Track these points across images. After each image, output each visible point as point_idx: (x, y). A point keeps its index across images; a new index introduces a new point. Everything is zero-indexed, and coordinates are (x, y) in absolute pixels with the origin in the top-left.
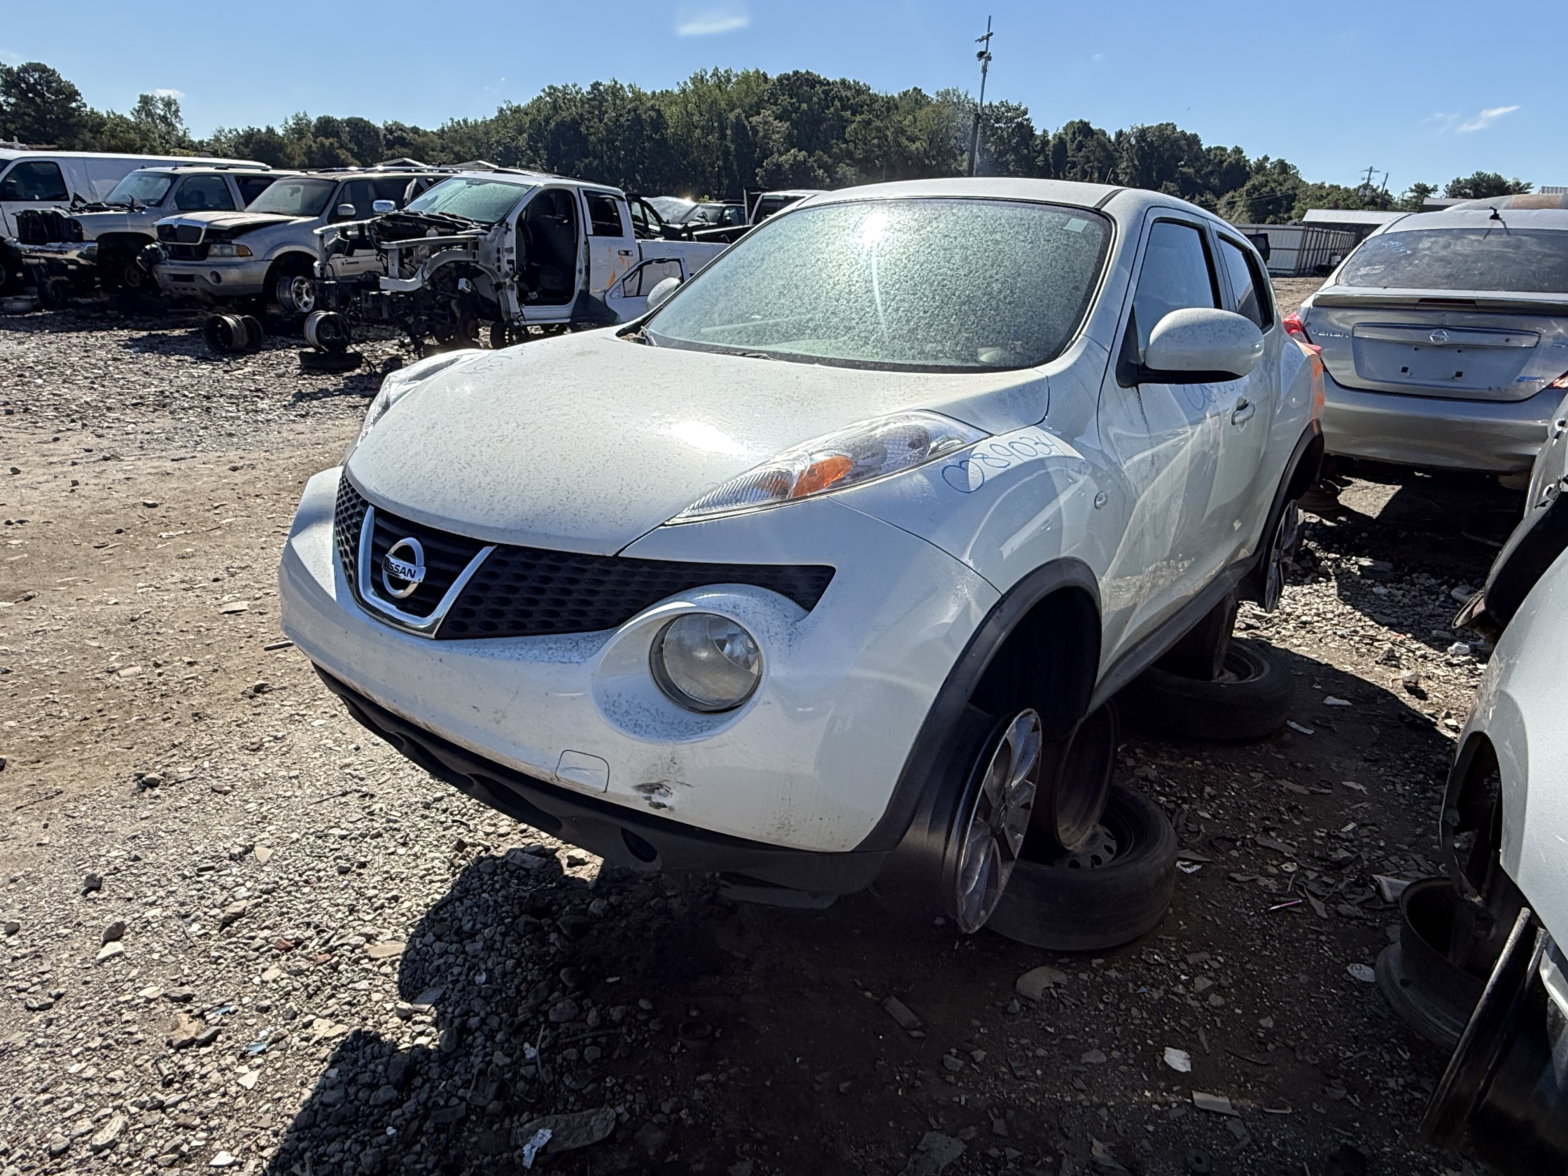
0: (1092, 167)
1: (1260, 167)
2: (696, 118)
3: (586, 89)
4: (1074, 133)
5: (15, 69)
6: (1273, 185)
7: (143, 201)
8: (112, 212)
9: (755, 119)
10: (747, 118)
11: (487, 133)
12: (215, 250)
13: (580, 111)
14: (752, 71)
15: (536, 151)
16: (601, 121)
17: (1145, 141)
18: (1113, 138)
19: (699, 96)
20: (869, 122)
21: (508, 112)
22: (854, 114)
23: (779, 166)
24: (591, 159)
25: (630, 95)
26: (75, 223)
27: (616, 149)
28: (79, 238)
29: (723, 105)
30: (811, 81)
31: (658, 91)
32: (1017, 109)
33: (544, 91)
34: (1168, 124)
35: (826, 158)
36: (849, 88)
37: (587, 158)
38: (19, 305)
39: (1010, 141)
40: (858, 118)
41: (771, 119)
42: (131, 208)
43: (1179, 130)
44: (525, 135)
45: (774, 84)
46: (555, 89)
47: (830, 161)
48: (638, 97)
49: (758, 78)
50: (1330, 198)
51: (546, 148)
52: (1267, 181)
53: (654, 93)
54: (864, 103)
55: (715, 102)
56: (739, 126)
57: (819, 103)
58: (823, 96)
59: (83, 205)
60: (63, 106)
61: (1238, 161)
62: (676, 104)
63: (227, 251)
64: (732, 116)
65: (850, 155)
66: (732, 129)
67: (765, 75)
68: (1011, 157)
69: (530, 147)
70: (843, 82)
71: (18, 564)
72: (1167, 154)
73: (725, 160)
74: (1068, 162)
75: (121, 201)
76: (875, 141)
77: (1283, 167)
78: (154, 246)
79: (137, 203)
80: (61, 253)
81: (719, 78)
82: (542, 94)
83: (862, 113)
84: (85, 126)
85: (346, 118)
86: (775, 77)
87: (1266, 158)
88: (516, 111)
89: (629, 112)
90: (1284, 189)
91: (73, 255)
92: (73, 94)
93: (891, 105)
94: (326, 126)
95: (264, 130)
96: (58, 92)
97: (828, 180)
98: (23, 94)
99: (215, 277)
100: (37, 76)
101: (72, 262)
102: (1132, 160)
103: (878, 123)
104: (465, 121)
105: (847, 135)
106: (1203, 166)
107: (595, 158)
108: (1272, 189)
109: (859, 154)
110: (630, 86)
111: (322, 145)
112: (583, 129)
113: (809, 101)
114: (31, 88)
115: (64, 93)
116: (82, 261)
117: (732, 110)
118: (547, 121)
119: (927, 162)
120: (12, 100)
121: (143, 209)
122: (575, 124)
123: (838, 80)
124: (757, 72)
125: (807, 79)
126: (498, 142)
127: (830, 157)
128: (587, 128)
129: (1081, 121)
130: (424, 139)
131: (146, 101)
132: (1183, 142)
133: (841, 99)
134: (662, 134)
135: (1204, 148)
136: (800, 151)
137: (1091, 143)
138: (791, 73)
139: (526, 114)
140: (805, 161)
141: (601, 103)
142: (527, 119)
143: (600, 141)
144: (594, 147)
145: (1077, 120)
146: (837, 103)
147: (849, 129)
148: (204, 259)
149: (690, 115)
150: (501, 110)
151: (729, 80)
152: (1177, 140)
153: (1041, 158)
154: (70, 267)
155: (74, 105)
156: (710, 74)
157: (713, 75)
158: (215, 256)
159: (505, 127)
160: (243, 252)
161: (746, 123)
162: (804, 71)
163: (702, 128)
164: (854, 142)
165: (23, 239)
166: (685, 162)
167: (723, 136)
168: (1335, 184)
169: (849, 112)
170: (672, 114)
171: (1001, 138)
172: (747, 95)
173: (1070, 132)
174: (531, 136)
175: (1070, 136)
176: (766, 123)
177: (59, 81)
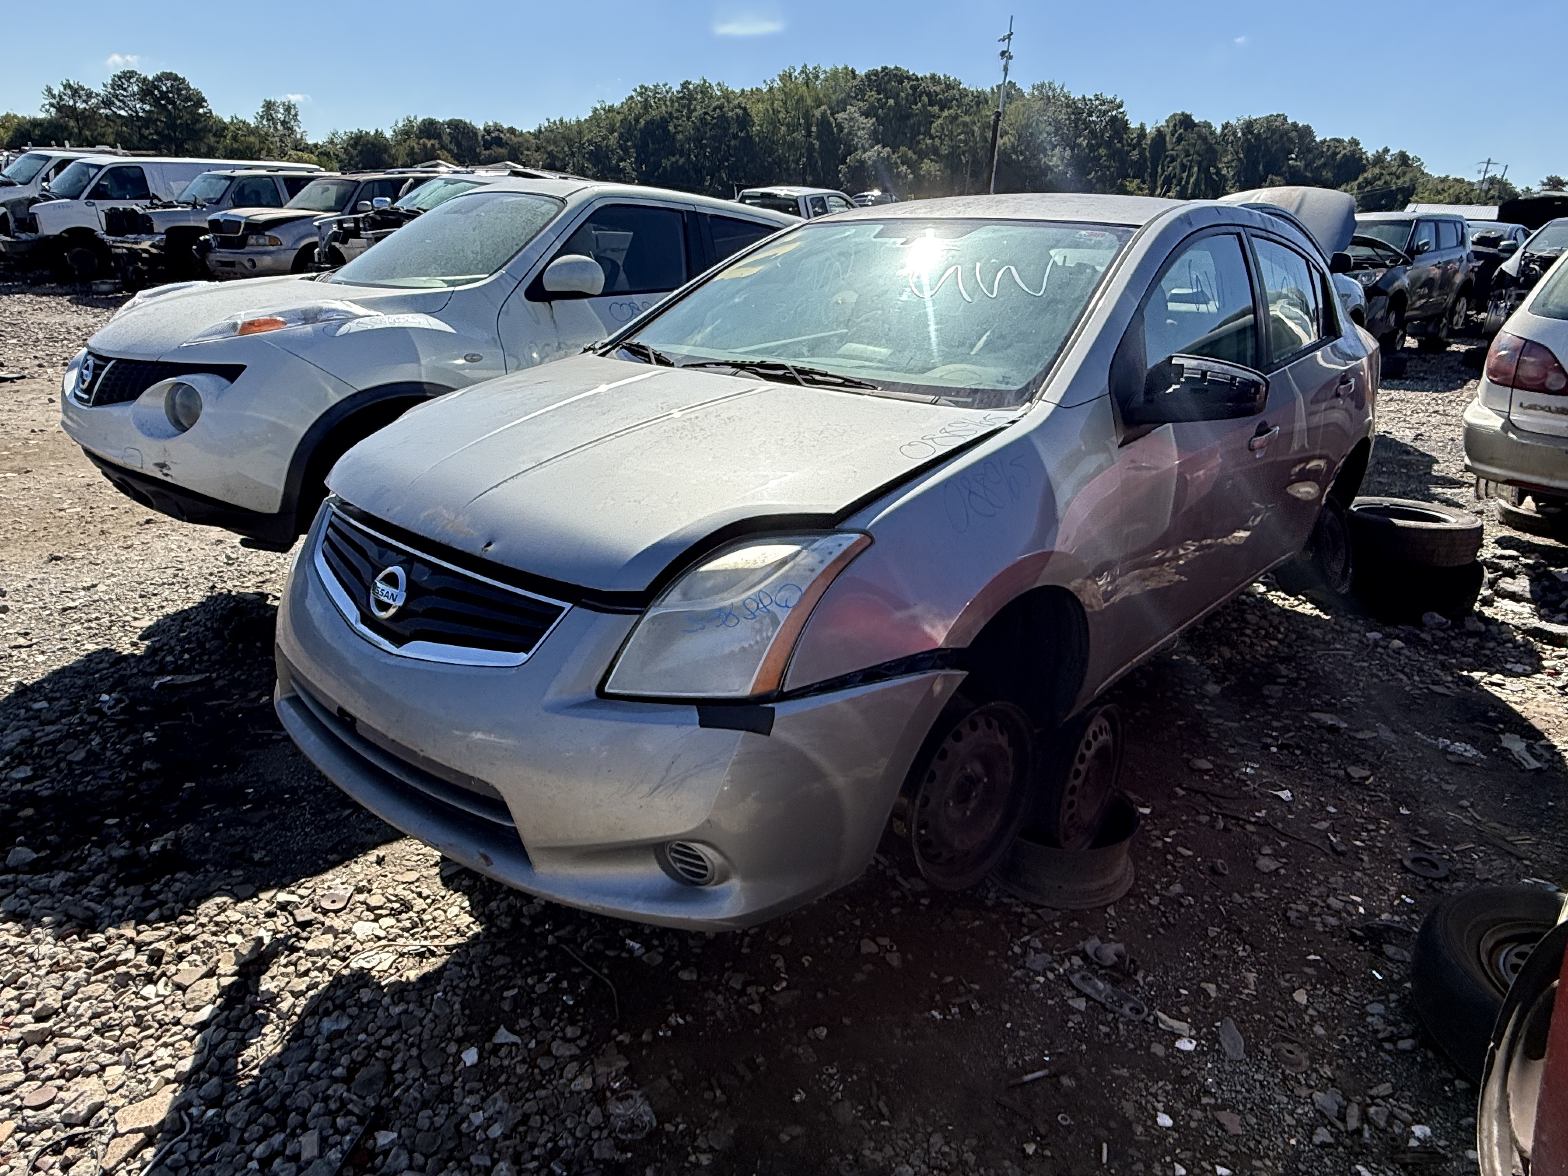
0: (1191, 161)
1: (1379, 159)
2: (782, 115)
3: (676, 88)
4: (1175, 125)
5: (150, 78)
6: (1388, 178)
7: (205, 200)
8: (179, 209)
9: (840, 116)
10: (833, 114)
11: (580, 133)
12: (252, 240)
13: (669, 109)
14: (840, 67)
15: (625, 150)
16: (688, 119)
17: (1252, 133)
18: (1219, 131)
19: (785, 93)
20: (956, 117)
21: (602, 112)
22: (942, 109)
23: (862, 162)
24: (677, 156)
25: (719, 93)
26: (147, 219)
27: (702, 147)
28: (150, 231)
29: (809, 102)
30: (899, 76)
31: (748, 89)
32: (1112, 102)
33: (635, 90)
34: (1278, 116)
35: (910, 154)
36: (939, 82)
37: (674, 156)
38: (105, 287)
39: (1102, 135)
40: (946, 113)
41: (856, 115)
42: (194, 206)
43: (1290, 121)
44: (616, 134)
45: (862, 80)
46: (646, 89)
47: (915, 157)
48: (727, 95)
49: (847, 74)
50: (1451, 191)
51: (634, 146)
52: (1382, 174)
53: (743, 91)
54: (954, 98)
55: (802, 99)
56: (824, 123)
57: (907, 100)
58: (910, 91)
59: (159, 203)
60: (191, 113)
61: (1353, 153)
62: (763, 102)
63: (261, 241)
64: (817, 113)
65: (936, 151)
66: (817, 126)
67: (853, 72)
68: (1103, 151)
69: (620, 146)
70: (933, 77)
71: (29, 455)
72: (1275, 147)
73: (810, 157)
74: (1167, 157)
75: (188, 200)
76: (962, 137)
77: (1403, 158)
78: (207, 237)
79: (200, 200)
80: (136, 243)
81: (807, 75)
82: (634, 94)
83: (949, 108)
84: (210, 131)
85: (447, 119)
86: (863, 73)
87: (1386, 150)
88: (609, 111)
89: (714, 109)
90: (1400, 182)
91: (146, 245)
92: (200, 101)
93: (980, 99)
94: (430, 129)
95: (372, 133)
96: (188, 99)
97: (911, 176)
98: (156, 102)
99: (251, 263)
100: (169, 84)
101: (145, 251)
102: (1237, 153)
103: (967, 119)
104: (561, 121)
105: (933, 131)
106: (1314, 159)
107: (681, 156)
108: (1386, 182)
109: (945, 151)
110: (719, 84)
111: (425, 145)
112: (671, 128)
113: (896, 97)
114: (164, 95)
115: (191, 100)
116: (154, 251)
117: (819, 106)
118: (637, 120)
119: (1014, 157)
120: (147, 107)
121: (204, 206)
122: (663, 123)
123: (928, 75)
124: (846, 68)
125: (895, 75)
126: (590, 142)
127: (915, 153)
128: (676, 127)
129: (1183, 114)
130: (520, 139)
131: (269, 106)
132: (1294, 134)
133: (929, 95)
134: (748, 131)
135: (1318, 139)
136: (884, 147)
137: (1192, 136)
138: (880, 69)
139: (618, 113)
140: (889, 157)
141: (690, 101)
142: (619, 118)
143: (688, 140)
144: (682, 145)
145: (1180, 112)
146: (925, 98)
147: (934, 125)
148: (243, 248)
149: (776, 112)
150: (595, 110)
151: (817, 77)
152: (1287, 132)
153: (1136, 152)
154: (144, 255)
155: (201, 111)
156: (798, 71)
157: (802, 72)
158: (252, 245)
159: (598, 126)
160: (274, 241)
161: (832, 119)
162: (892, 67)
163: (788, 125)
164: (940, 138)
165: (109, 232)
166: (770, 160)
167: (809, 134)
168: (1458, 177)
169: (936, 108)
170: (757, 111)
171: (1093, 133)
172: (835, 92)
173: (1171, 125)
174: (621, 136)
175: (1171, 128)
176: (852, 119)
177: (188, 88)
